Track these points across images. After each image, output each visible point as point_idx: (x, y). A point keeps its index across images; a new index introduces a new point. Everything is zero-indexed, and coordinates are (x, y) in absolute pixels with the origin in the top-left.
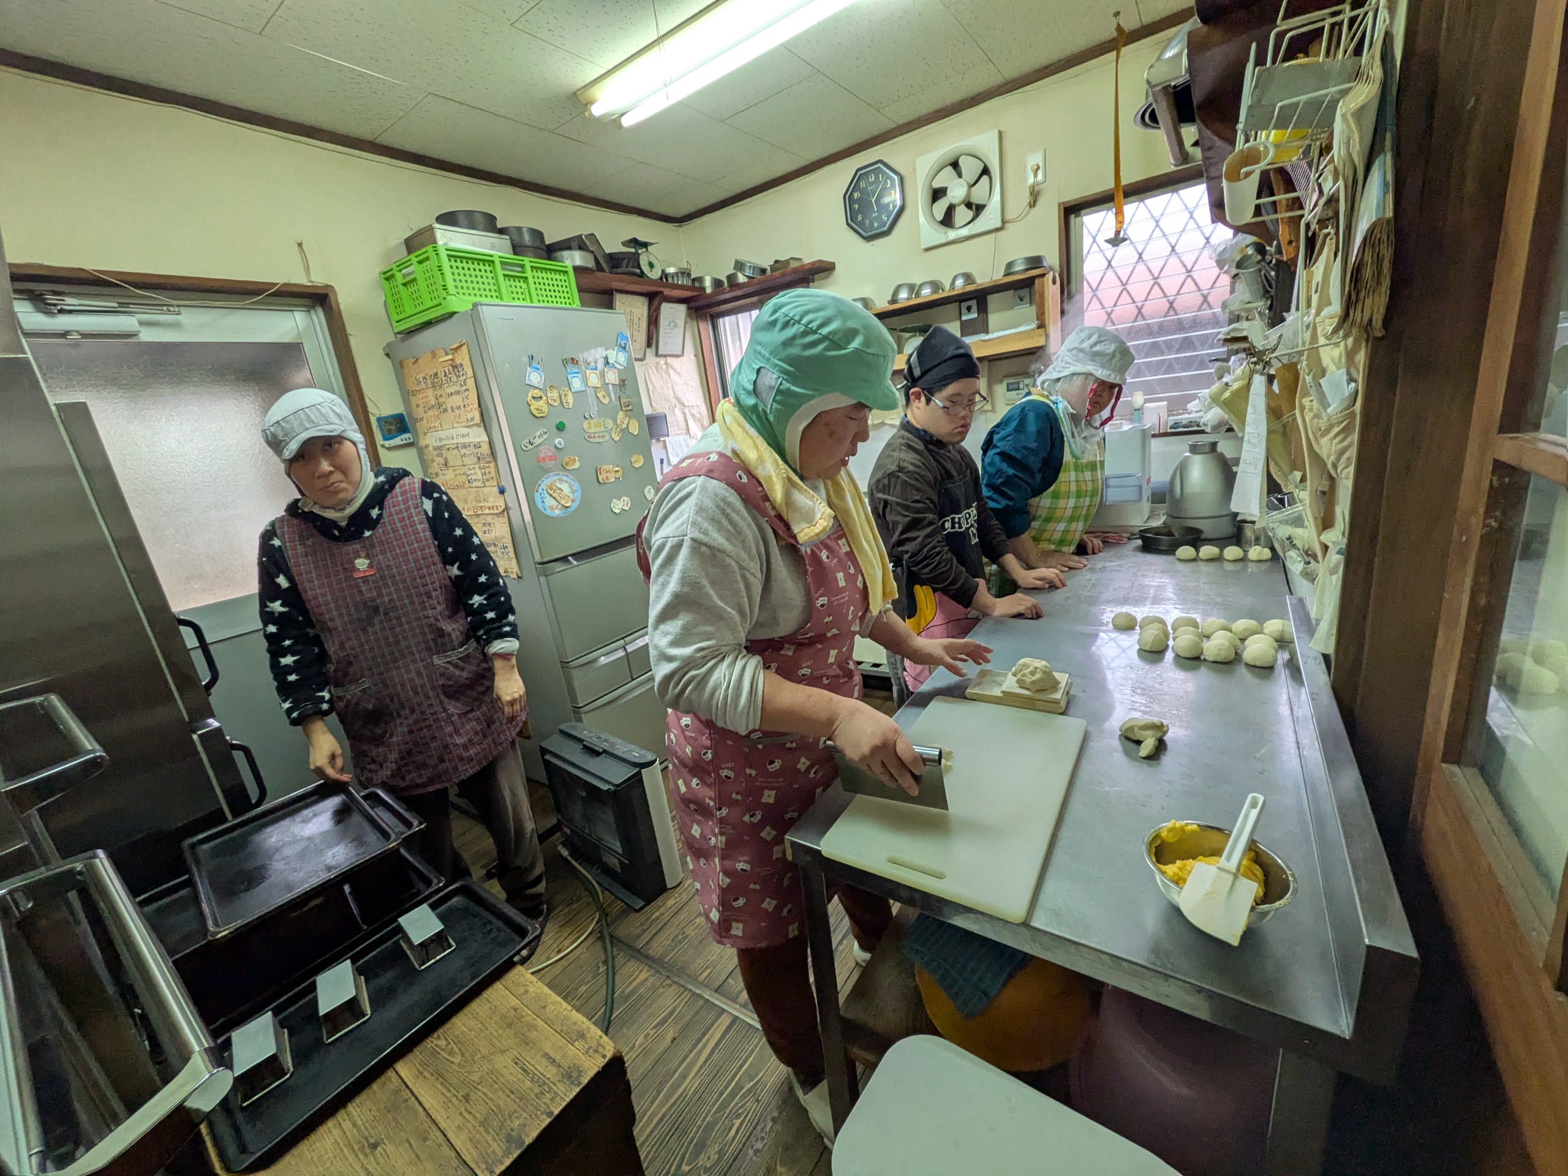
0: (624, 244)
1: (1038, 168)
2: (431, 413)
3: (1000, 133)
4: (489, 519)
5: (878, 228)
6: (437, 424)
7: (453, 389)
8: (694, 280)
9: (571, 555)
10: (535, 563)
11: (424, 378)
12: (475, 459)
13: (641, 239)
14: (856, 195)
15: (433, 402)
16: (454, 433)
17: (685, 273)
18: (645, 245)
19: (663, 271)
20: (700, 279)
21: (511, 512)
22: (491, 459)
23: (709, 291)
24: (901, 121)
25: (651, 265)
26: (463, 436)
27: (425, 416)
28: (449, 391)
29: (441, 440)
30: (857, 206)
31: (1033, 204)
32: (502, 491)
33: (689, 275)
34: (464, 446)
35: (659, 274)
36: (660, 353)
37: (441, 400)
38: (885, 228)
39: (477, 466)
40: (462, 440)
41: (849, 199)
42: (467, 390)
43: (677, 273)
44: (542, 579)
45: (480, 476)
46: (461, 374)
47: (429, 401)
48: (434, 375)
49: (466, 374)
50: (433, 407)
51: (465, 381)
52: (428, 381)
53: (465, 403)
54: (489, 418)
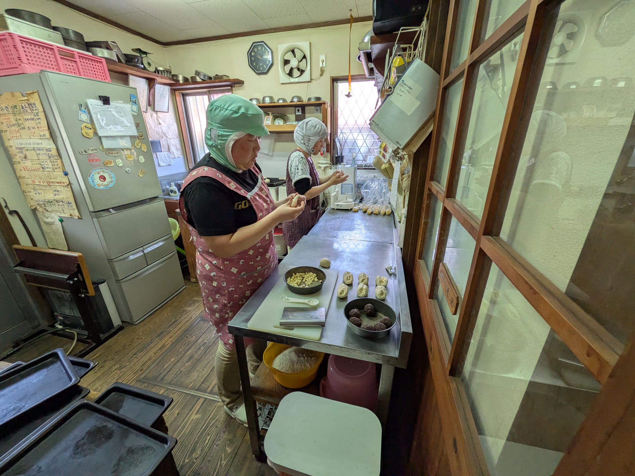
0: (133, 50)
1: (324, 61)
2: (13, 128)
3: (310, 43)
4: (58, 188)
5: (262, 70)
6: (18, 135)
7: (29, 117)
8: (173, 75)
9: (112, 208)
10: (90, 212)
11: (6, 107)
12: (47, 157)
13: (143, 49)
14: (253, 54)
15: (14, 122)
16: (31, 141)
17: (169, 72)
18: (145, 53)
19: (156, 68)
20: (176, 76)
21: (72, 186)
22: (58, 158)
23: (181, 82)
25: (149, 64)
26: (38, 144)
27: (8, 129)
28: (26, 117)
29: (21, 144)
30: (253, 58)
31: (321, 75)
32: (66, 174)
33: (170, 72)
34: (39, 149)
35: (154, 70)
36: (156, 110)
37: (20, 122)
38: (265, 71)
39: (48, 161)
40: (36, 146)
41: (249, 54)
42: (38, 119)
43: (164, 71)
44: (95, 220)
45: (50, 166)
46: (34, 109)
47: (10, 121)
48: (14, 107)
49: (38, 110)
50: (14, 125)
51: (37, 113)
52: (9, 109)
53: (38, 126)
54: (56, 137)
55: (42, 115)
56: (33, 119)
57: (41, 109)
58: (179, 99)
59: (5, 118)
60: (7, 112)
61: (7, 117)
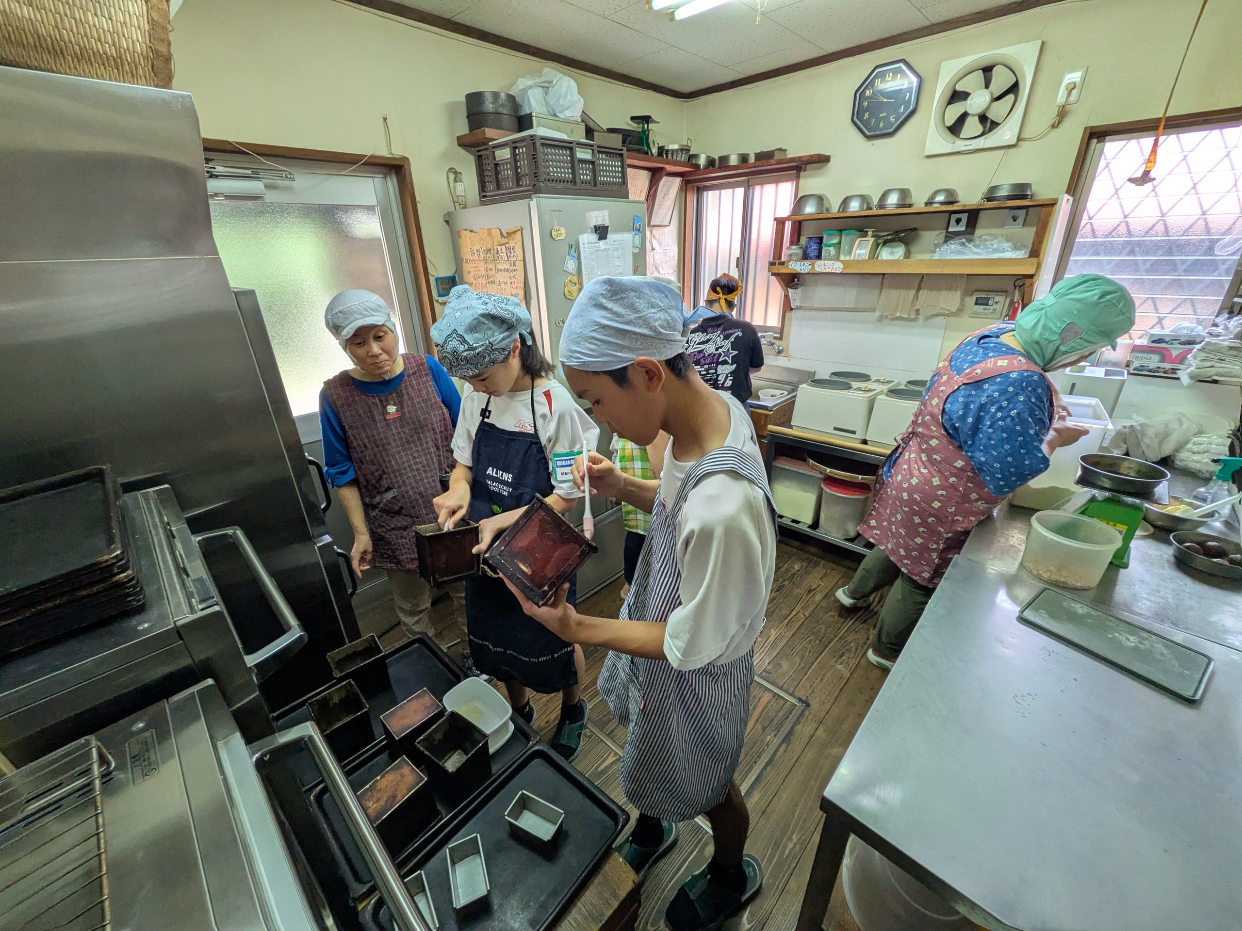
0: (632, 119)
1: (1074, 88)
3: (1042, 45)
5: (883, 129)
7: (503, 266)
11: (478, 251)
14: (868, 93)
17: (685, 149)
19: (663, 147)
20: (696, 156)
23: (701, 167)
24: (934, 22)
28: (499, 267)
30: (865, 104)
31: (1054, 126)
33: (689, 151)
37: (490, 273)
38: (891, 130)
41: (859, 94)
42: (514, 270)
43: (677, 150)
46: (512, 255)
47: (479, 271)
48: (488, 251)
49: (517, 257)
50: (482, 276)
51: (515, 262)
52: (481, 254)
53: (513, 281)
54: (530, 298)
55: (520, 264)
56: (507, 270)
57: (521, 257)
58: (692, 198)
59: (474, 265)
60: (477, 258)
61: (476, 265)
